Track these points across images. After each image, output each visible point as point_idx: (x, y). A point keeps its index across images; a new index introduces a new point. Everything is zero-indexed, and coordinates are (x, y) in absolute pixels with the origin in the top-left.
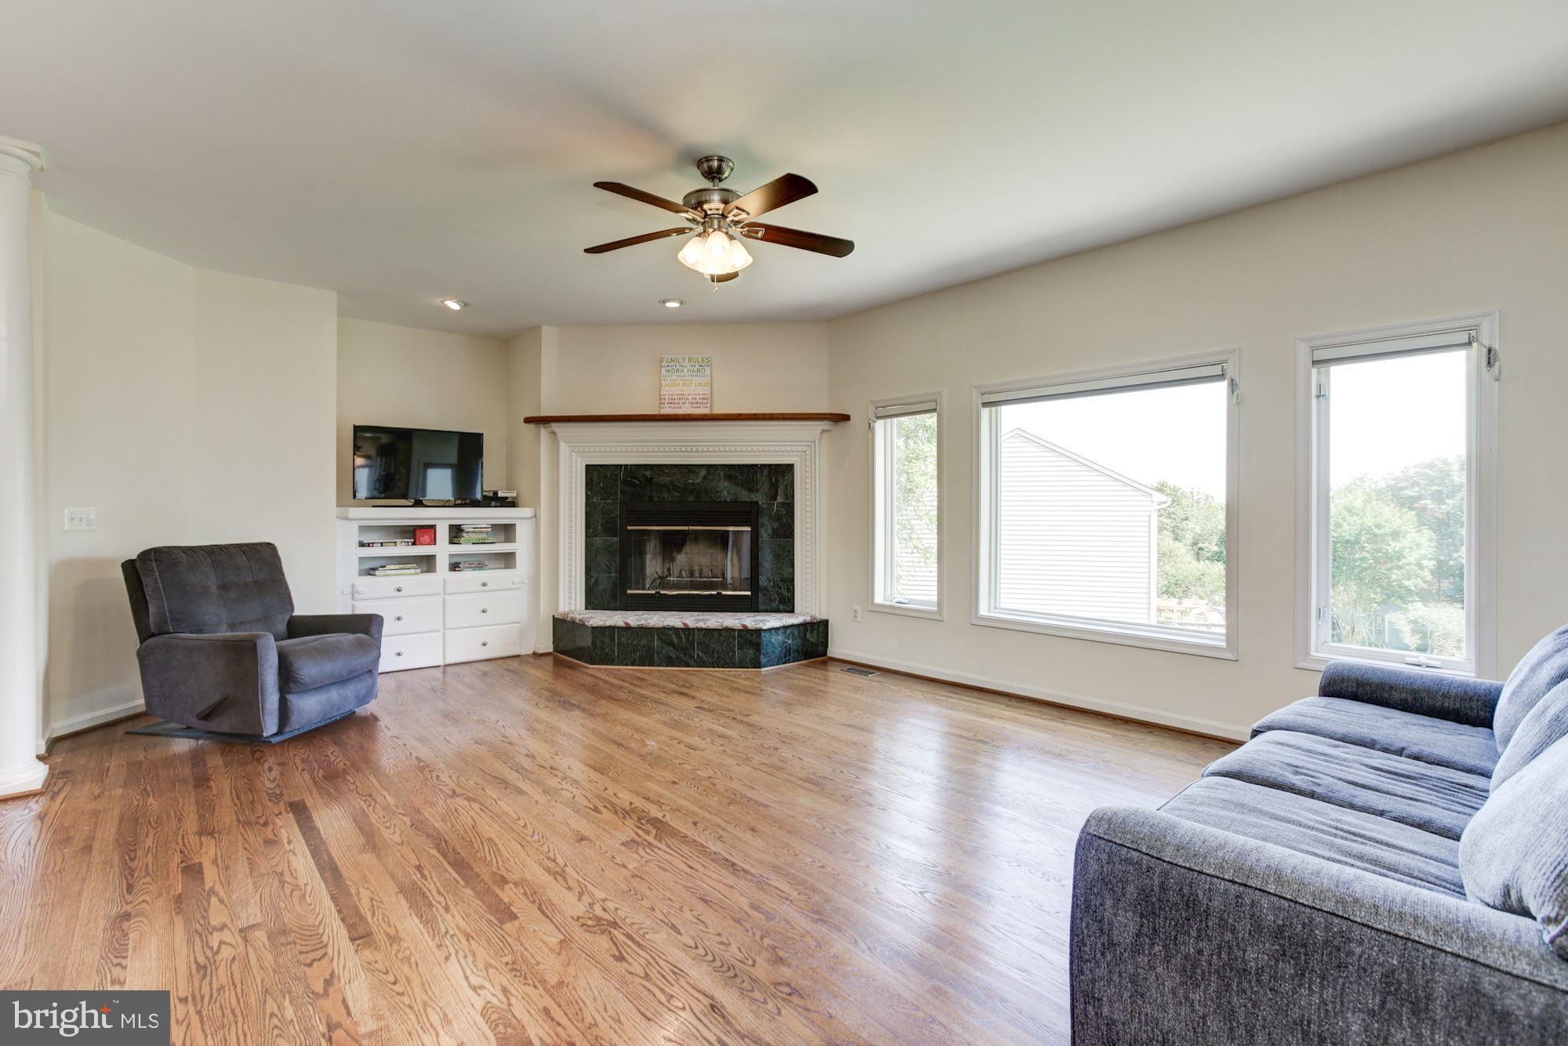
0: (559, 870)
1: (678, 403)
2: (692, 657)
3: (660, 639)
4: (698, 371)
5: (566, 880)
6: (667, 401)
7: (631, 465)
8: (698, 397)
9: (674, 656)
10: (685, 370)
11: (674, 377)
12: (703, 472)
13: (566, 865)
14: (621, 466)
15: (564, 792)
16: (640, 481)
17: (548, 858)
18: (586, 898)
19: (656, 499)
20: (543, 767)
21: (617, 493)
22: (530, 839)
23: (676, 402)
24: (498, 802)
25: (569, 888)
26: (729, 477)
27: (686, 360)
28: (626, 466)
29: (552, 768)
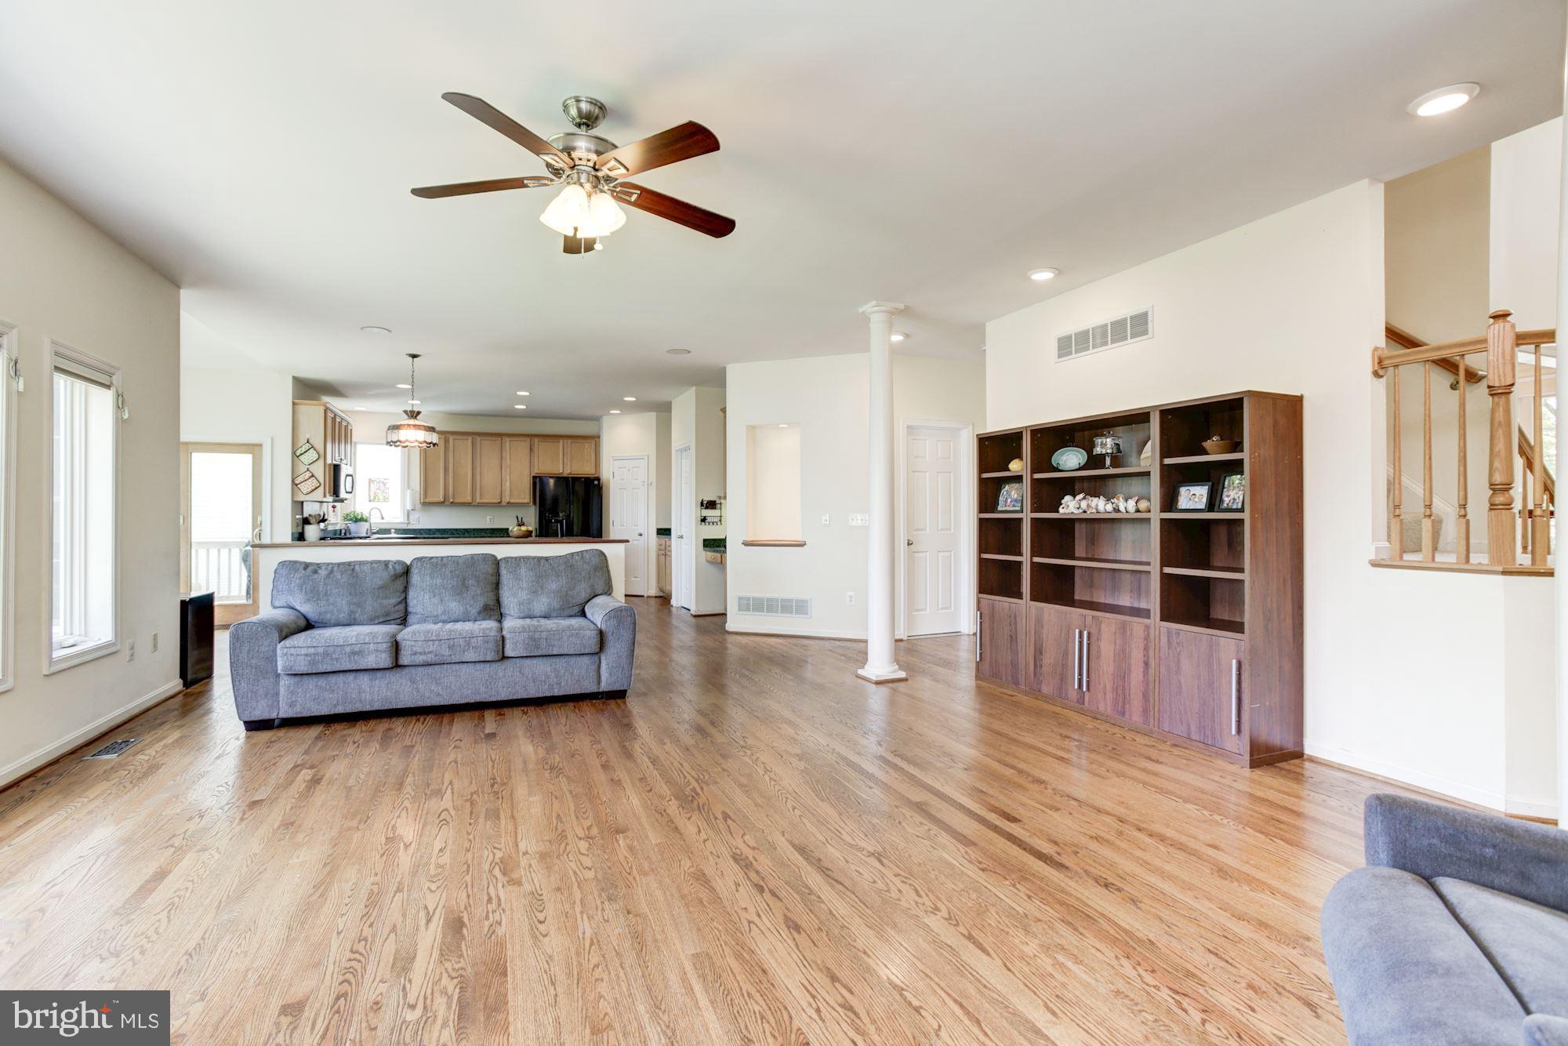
0: (768, 773)
5: (765, 767)
13: (763, 775)
15: (752, 843)
17: (775, 781)
18: (754, 758)
20: (773, 894)
22: (789, 796)
24: (824, 840)
25: (763, 763)
29: (761, 890)
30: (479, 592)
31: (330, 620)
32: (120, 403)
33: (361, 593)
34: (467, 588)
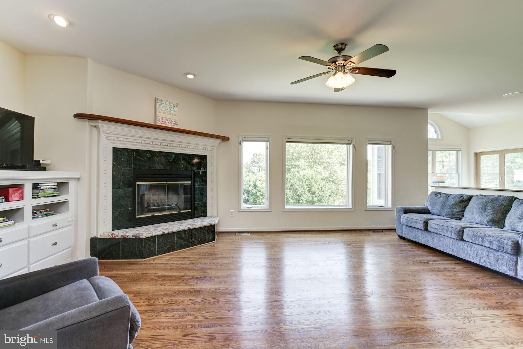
1: (165, 122)
2: (190, 242)
3: (177, 237)
4: (174, 109)
6: (160, 120)
7: (139, 150)
8: (174, 121)
9: (183, 244)
10: (168, 107)
11: (163, 109)
12: (173, 156)
14: (134, 150)
16: (144, 159)
19: (152, 168)
21: (131, 164)
23: (165, 121)
26: (184, 159)
27: (168, 102)
28: (137, 150)
30: (491, 213)
31: (434, 212)
32: (394, 147)
33: (446, 205)
34: (486, 210)
